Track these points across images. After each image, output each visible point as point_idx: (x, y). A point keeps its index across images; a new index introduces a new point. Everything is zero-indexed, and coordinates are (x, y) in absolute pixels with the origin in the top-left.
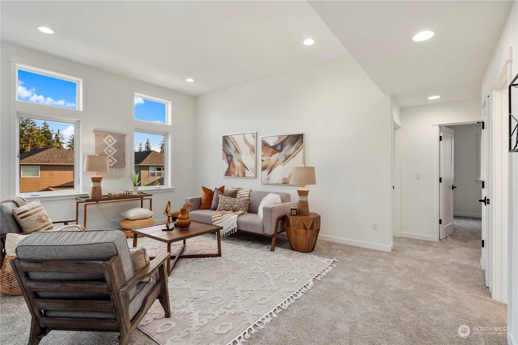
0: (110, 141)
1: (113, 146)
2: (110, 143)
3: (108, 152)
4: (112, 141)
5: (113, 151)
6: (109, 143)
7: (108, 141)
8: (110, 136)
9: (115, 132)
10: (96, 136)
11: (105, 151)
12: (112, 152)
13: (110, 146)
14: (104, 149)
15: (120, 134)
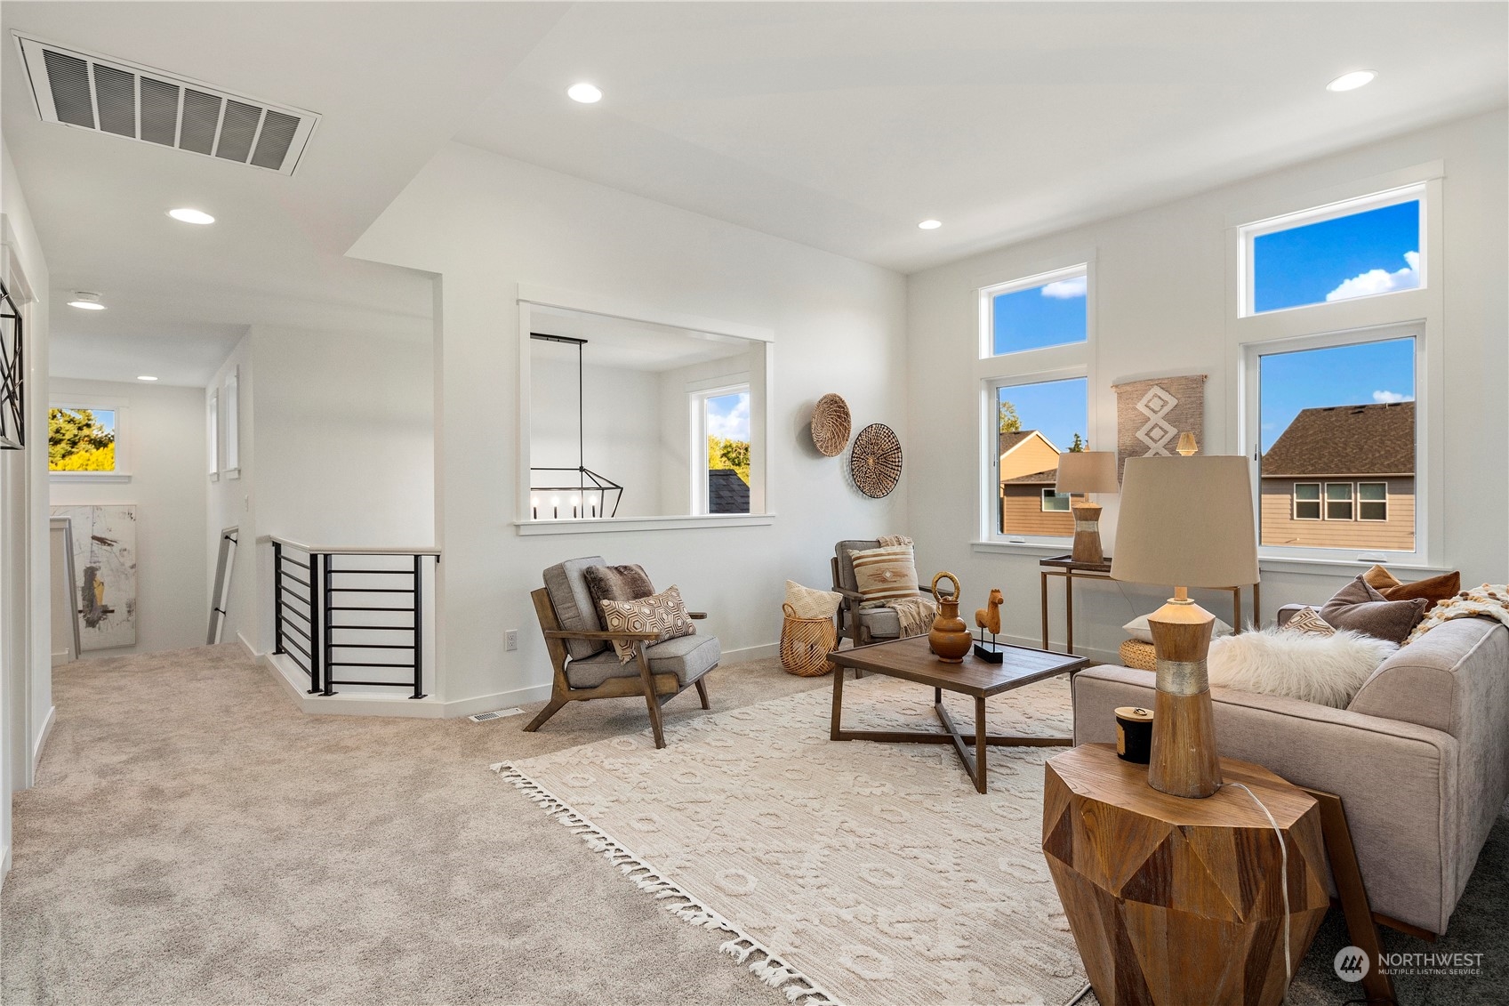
0: (1156, 404)
1: (1165, 418)
2: (1156, 409)
3: (1151, 438)
4: (1162, 403)
5: (1166, 432)
6: (1153, 410)
7: (1150, 404)
8: (1156, 390)
9: (1169, 376)
10: (1120, 396)
11: (1140, 435)
12: (1163, 436)
13: (1154, 419)
14: (1138, 429)
15: (1186, 378)
